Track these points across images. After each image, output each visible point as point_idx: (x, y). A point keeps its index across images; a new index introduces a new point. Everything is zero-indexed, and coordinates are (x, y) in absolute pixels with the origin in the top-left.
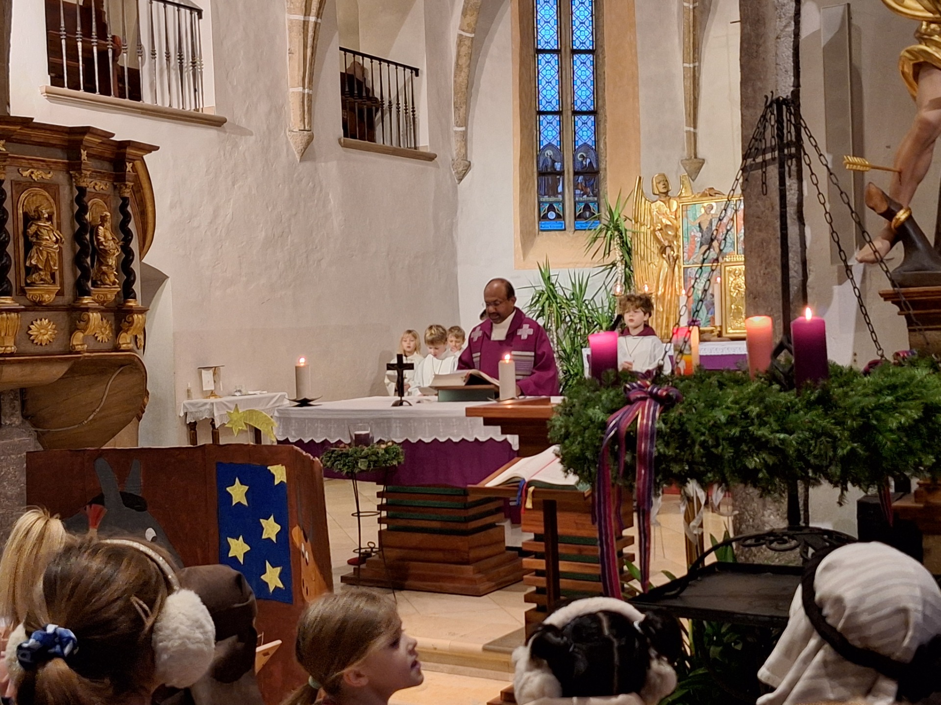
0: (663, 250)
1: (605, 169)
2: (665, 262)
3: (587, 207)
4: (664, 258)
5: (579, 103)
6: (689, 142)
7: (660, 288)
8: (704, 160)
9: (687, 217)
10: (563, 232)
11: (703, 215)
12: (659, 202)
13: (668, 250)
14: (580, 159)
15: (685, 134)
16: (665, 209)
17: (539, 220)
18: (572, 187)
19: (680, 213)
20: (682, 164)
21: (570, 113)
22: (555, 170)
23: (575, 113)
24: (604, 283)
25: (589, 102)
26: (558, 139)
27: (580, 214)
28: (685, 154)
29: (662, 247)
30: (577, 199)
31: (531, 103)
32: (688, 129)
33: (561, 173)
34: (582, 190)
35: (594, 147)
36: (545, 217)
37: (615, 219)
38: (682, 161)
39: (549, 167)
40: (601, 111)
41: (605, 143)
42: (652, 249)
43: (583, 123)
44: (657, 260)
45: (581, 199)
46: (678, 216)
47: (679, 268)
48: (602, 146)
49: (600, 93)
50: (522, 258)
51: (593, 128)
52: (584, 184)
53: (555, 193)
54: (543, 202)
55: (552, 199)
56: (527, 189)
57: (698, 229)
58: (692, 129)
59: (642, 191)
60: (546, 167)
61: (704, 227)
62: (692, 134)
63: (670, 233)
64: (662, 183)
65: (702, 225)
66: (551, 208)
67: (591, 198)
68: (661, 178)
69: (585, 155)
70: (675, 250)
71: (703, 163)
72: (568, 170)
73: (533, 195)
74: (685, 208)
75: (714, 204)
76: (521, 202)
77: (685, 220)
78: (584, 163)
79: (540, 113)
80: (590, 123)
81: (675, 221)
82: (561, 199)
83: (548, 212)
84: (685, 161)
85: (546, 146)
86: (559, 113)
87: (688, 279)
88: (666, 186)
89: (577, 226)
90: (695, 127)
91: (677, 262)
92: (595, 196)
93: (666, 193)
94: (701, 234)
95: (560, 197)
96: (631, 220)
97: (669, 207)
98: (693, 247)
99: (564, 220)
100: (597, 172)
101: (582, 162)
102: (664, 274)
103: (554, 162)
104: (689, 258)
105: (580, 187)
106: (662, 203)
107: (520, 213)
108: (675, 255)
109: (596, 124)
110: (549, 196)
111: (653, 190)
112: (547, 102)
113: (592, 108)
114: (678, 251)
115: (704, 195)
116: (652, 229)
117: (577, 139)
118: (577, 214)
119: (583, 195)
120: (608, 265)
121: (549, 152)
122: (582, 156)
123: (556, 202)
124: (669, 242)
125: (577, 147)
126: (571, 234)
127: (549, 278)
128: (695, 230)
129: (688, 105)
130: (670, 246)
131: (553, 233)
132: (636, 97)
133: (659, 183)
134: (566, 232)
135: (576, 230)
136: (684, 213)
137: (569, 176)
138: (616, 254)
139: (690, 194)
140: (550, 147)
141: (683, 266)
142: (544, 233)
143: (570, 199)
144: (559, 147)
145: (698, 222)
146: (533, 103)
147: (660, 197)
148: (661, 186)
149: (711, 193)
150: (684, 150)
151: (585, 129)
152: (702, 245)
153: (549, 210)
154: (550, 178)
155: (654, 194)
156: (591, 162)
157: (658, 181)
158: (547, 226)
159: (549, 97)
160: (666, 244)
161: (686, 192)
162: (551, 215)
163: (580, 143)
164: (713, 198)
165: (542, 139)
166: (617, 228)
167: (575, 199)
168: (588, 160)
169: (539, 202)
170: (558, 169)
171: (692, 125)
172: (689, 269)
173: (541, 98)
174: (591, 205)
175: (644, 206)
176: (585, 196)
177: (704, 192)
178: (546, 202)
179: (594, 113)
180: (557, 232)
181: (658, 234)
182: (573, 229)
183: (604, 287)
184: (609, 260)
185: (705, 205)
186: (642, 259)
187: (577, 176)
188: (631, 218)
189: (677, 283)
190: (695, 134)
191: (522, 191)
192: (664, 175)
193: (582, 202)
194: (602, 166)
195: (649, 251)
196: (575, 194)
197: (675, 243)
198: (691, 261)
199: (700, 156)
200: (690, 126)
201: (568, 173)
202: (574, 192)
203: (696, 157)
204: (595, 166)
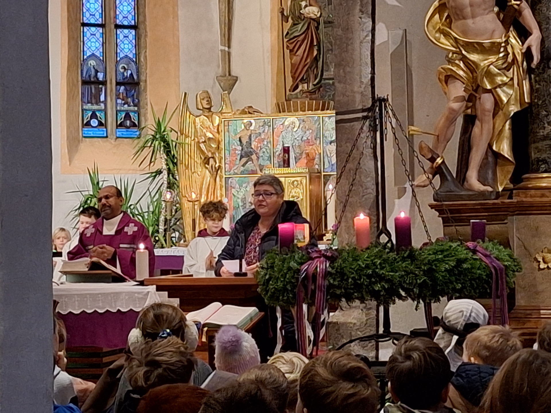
0: (206, 161)
1: (146, 81)
2: (207, 171)
3: (127, 116)
4: (207, 168)
5: (120, 17)
6: (223, 60)
7: (203, 196)
8: (237, 77)
9: (228, 131)
10: (105, 139)
11: (243, 130)
12: (202, 116)
13: (211, 161)
14: (122, 71)
15: (220, 52)
16: (208, 123)
17: (83, 127)
18: (114, 97)
19: (221, 128)
20: (218, 80)
21: (113, 26)
22: (98, 79)
23: (117, 27)
24: (148, 189)
25: (130, 17)
26: (101, 51)
27: (121, 123)
28: (220, 71)
29: (205, 158)
30: (118, 108)
31: (76, 15)
32: (223, 48)
33: (104, 83)
34: (123, 100)
35: (134, 59)
36: (88, 124)
37: (162, 130)
38: (217, 77)
39: (92, 76)
40: (141, 27)
41: (146, 57)
42: (196, 160)
43: (125, 37)
44: (200, 169)
45: (122, 108)
46: (220, 130)
47: (221, 177)
48: (142, 59)
49: (141, 10)
50: (68, 163)
51: (134, 41)
52: (125, 95)
53: (98, 102)
54: (86, 110)
55: (95, 107)
56: (73, 96)
57: (239, 143)
58: (227, 49)
59: (187, 106)
60: (90, 76)
61: (244, 141)
62: (227, 53)
63: (213, 146)
64: (206, 99)
65: (242, 139)
66: (94, 116)
67: (132, 108)
68: (205, 95)
69: (126, 66)
70: (217, 161)
71: (236, 81)
72: (111, 80)
73: (77, 102)
74: (227, 123)
75: (253, 121)
76: (68, 109)
77: (227, 133)
78: (125, 74)
79: (84, 25)
80: (131, 37)
81: (217, 135)
82: (103, 108)
83: (91, 119)
84: (221, 78)
85: (90, 56)
86: (102, 26)
87: (229, 188)
88: (209, 102)
89: (118, 133)
90: (229, 47)
91: (219, 172)
92: (135, 106)
93: (209, 109)
94: (241, 148)
95: (102, 106)
96: (177, 133)
97: (212, 122)
98: (234, 159)
99: (106, 128)
100: (137, 84)
101: (123, 73)
102: (206, 183)
103: (97, 72)
104: (230, 169)
105: (121, 97)
106: (206, 118)
107: (67, 119)
108: (217, 165)
109: (138, 37)
110: (92, 104)
111: (197, 105)
112: (91, 15)
113: (133, 23)
114: (220, 162)
115: (243, 112)
116: (196, 140)
117: (119, 51)
118: (119, 123)
119: (124, 104)
120: (152, 173)
121: (92, 62)
122: (124, 68)
123: (99, 110)
124: (212, 154)
125: (118, 59)
126: (113, 141)
127: (98, 183)
128: (236, 144)
129: (223, 26)
130: (213, 158)
131: (96, 139)
132: (176, 16)
133: (203, 99)
134: (108, 139)
135: (117, 138)
136: (226, 128)
137: (111, 85)
138: (161, 162)
139: (230, 111)
140: (93, 57)
141: (224, 176)
142: (87, 139)
143: (112, 109)
144: (101, 58)
145: (238, 136)
146: (78, 15)
147: (204, 112)
148: (205, 102)
149: (249, 111)
150: (219, 67)
151: (126, 42)
152: (242, 157)
153: (92, 117)
154: (93, 87)
155: (198, 109)
156: (131, 74)
157: (202, 98)
158: (90, 133)
159: (92, 10)
160: (210, 155)
161: (226, 107)
162: (94, 123)
163: (122, 55)
164: (253, 115)
165: (85, 49)
166: (163, 139)
167: (116, 108)
168: (129, 72)
169: (83, 110)
170: (101, 79)
171: (227, 45)
172: (231, 179)
173: (85, 10)
174: (132, 114)
175: (189, 119)
176: (126, 106)
177: (244, 110)
178: (89, 110)
179: (134, 27)
180: (99, 139)
181: (202, 146)
182: (115, 137)
183: (148, 193)
184: (154, 168)
185: (245, 121)
186: (187, 168)
187: (118, 87)
188: (177, 130)
189: (219, 191)
190: (229, 53)
191: (68, 99)
192: (207, 92)
193: (123, 111)
194: (143, 78)
195: (193, 161)
196: (117, 103)
197: (217, 155)
198: (232, 172)
199: (233, 74)
200: (225, 46)
201: (111, 83)
202: (116, 101)
203: (230, 75)
204: (135, 77)
